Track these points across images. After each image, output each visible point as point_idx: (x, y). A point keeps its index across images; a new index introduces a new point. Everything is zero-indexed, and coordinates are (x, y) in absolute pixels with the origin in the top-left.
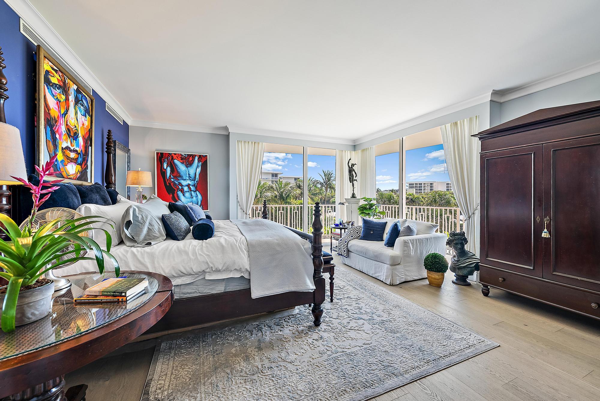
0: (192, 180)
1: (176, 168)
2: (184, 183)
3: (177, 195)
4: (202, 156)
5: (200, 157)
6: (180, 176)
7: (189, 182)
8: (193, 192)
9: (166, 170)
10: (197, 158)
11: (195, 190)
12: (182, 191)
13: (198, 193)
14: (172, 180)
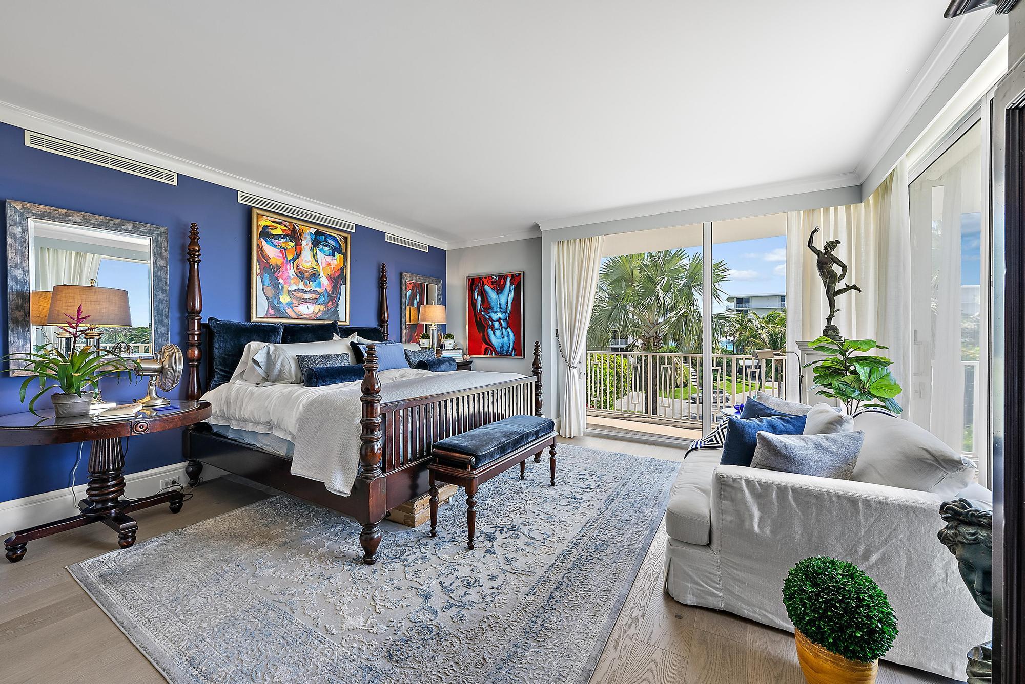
0: (504, 312)
1: (486, 296)
2: (495, 317)
3: (488, 333)
4: (515, 275)
5: (513, 276)
6: (491, 308)
7: (500, 315)
8: (504, 329)
9: (476, 300)
10: (509, 279)
11: (506, 326)
12: (493, 327)
13: (509, 329)
14: (483, 313)
